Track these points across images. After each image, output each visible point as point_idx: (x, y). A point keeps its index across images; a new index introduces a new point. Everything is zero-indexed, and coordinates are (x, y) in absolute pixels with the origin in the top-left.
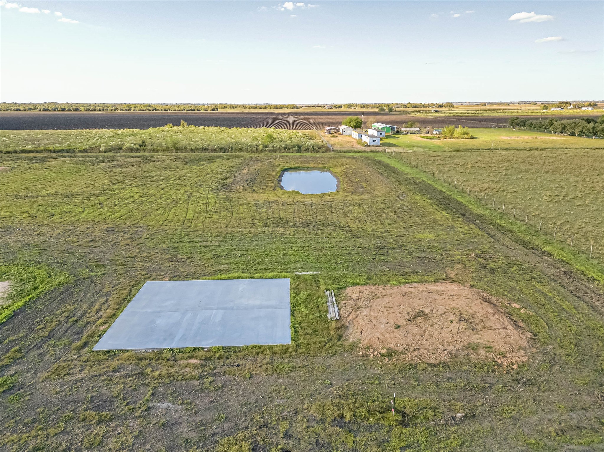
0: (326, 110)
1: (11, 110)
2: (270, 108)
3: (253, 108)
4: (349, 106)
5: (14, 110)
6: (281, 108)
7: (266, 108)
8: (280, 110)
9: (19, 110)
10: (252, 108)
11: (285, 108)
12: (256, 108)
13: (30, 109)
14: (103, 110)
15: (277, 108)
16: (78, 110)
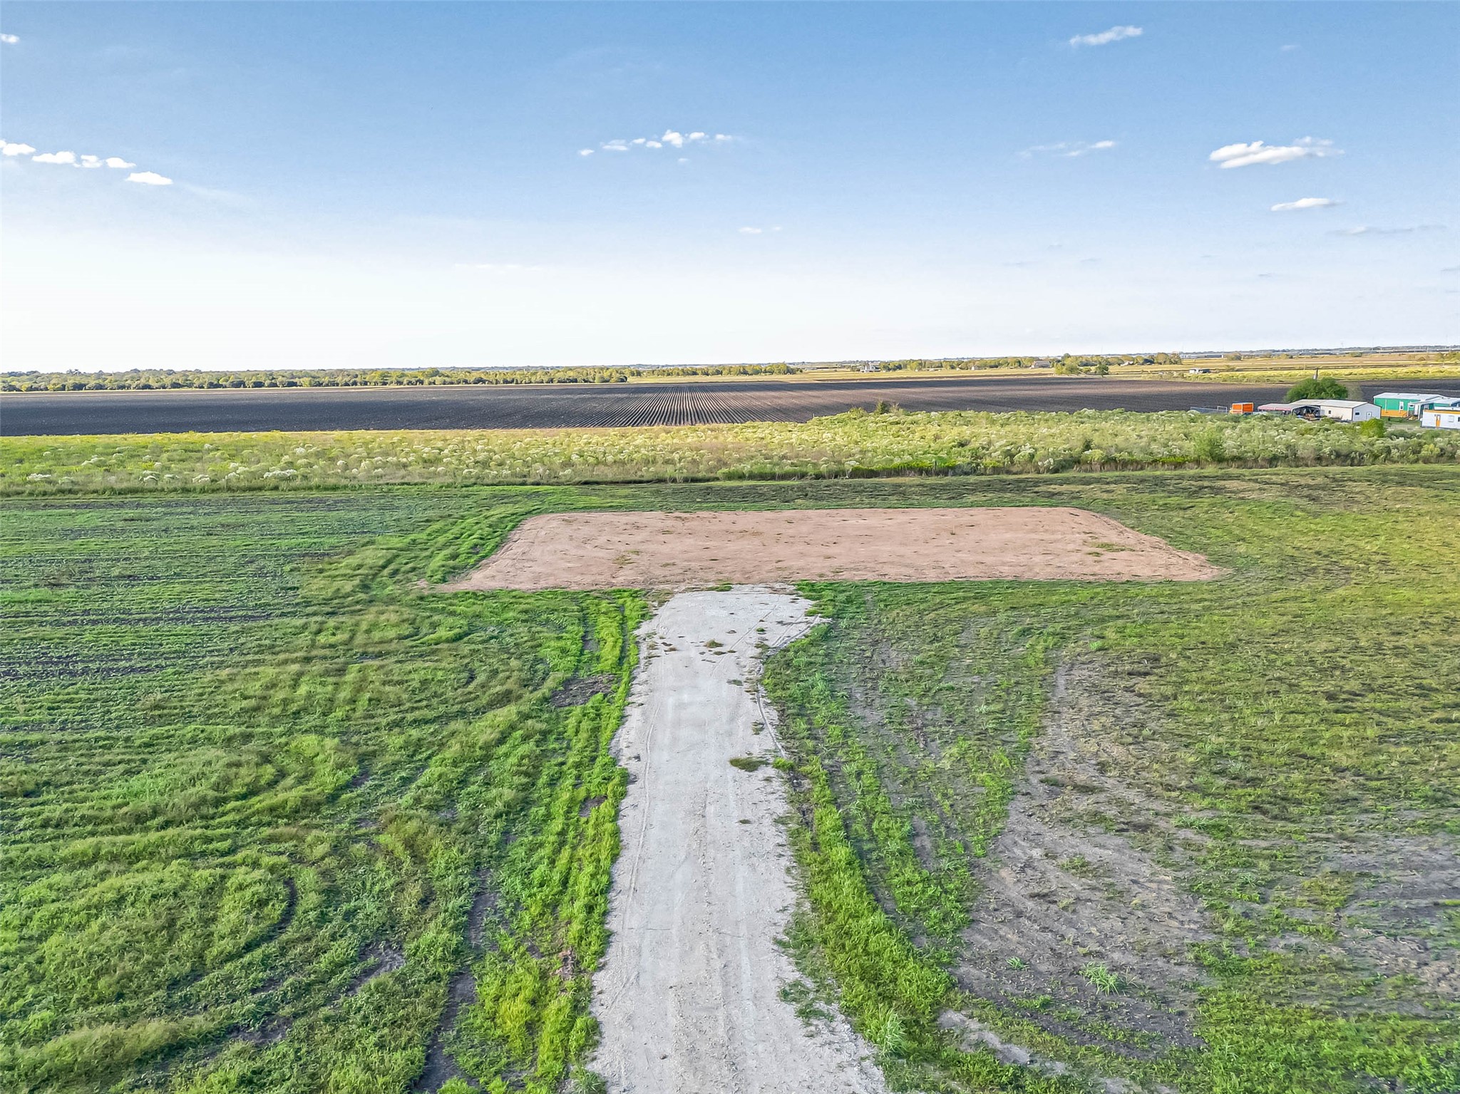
0: (864, 375)
1: (129, 387)
2: (730, 372)
3: (688, 374)
4: (921, 364)
5: (138, 387)
6: (757, 372)
7: (719, 373)
8: (754, 377)
9: (149, 387)
10: (685, 373)
11: (765, 372)
12: (695, 373)
13: (176, 385)
14: (355, 383)
15: (745, 373)
16: (295, 384)
